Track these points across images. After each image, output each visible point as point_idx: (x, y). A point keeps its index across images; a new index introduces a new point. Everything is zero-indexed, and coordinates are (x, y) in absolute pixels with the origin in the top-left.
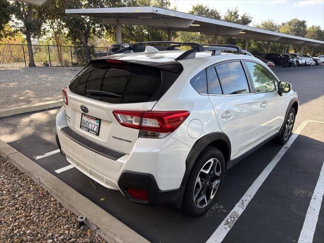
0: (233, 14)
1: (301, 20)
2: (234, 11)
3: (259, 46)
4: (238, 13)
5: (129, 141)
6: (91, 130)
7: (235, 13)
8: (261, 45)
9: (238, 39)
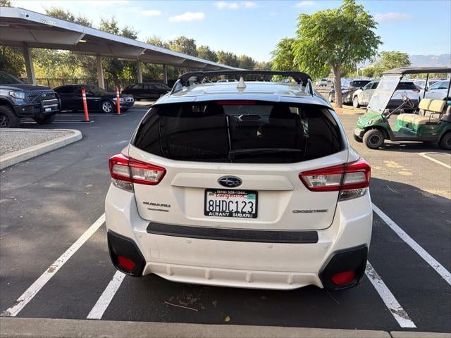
0: (110, 26)
1: (189, 38)
2: (110, 22)
3: (151, 70)
4: (117, 26)
5: (325, 211)
6: (237, 212)
7: (113, 26)
8: (153, 68)
9: (123, 61)
